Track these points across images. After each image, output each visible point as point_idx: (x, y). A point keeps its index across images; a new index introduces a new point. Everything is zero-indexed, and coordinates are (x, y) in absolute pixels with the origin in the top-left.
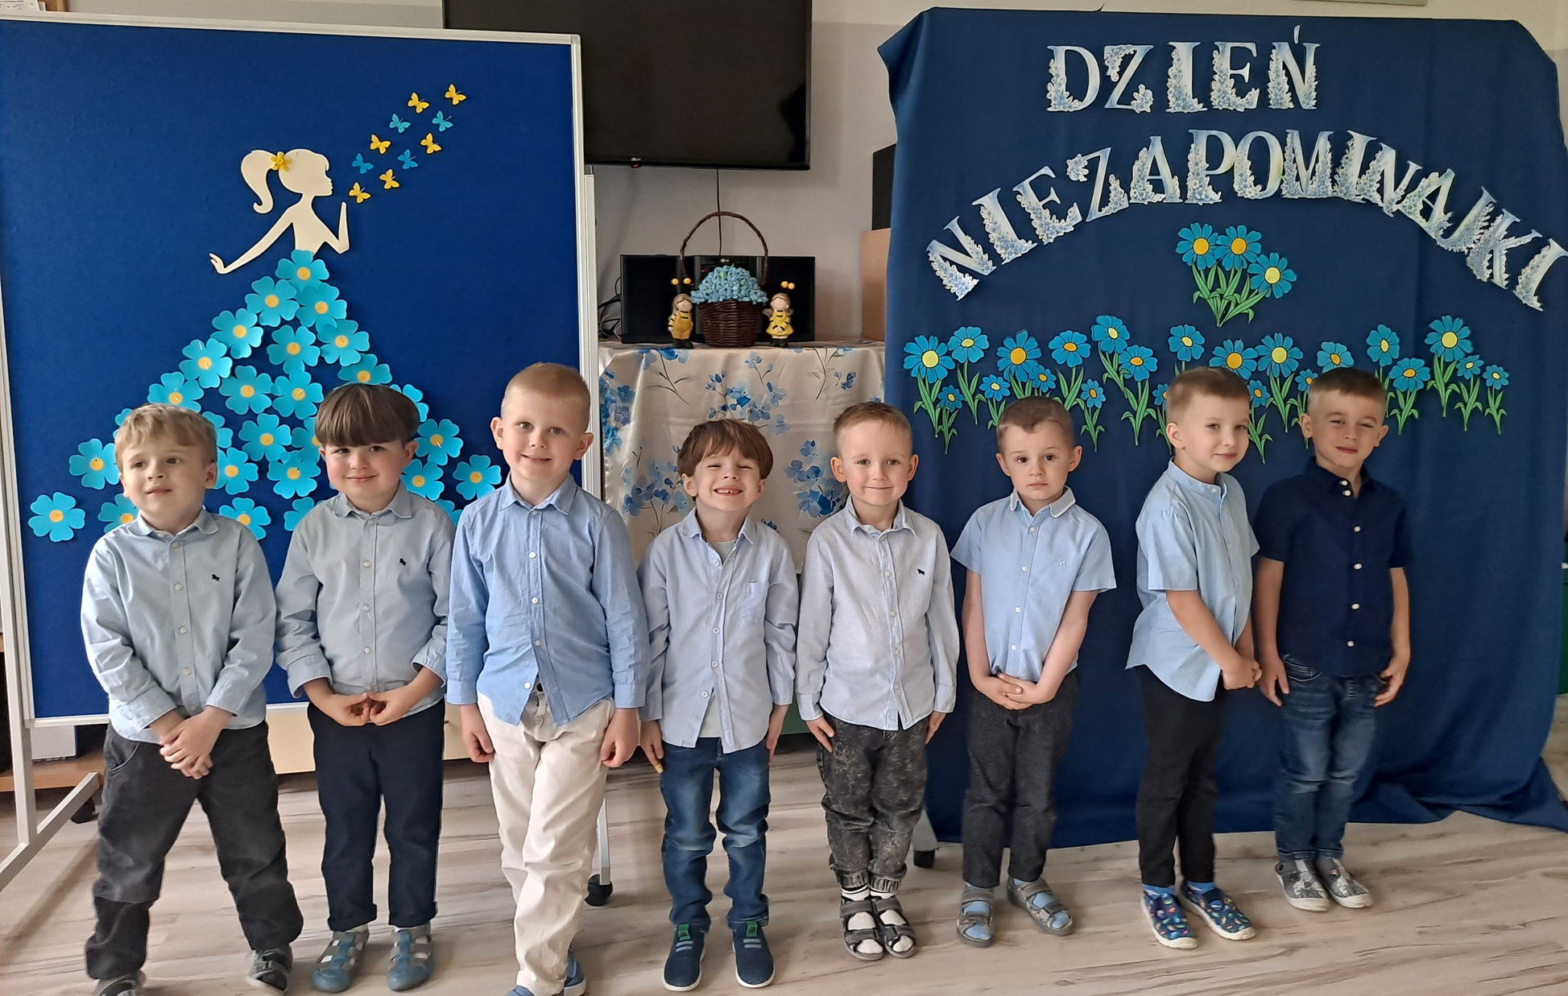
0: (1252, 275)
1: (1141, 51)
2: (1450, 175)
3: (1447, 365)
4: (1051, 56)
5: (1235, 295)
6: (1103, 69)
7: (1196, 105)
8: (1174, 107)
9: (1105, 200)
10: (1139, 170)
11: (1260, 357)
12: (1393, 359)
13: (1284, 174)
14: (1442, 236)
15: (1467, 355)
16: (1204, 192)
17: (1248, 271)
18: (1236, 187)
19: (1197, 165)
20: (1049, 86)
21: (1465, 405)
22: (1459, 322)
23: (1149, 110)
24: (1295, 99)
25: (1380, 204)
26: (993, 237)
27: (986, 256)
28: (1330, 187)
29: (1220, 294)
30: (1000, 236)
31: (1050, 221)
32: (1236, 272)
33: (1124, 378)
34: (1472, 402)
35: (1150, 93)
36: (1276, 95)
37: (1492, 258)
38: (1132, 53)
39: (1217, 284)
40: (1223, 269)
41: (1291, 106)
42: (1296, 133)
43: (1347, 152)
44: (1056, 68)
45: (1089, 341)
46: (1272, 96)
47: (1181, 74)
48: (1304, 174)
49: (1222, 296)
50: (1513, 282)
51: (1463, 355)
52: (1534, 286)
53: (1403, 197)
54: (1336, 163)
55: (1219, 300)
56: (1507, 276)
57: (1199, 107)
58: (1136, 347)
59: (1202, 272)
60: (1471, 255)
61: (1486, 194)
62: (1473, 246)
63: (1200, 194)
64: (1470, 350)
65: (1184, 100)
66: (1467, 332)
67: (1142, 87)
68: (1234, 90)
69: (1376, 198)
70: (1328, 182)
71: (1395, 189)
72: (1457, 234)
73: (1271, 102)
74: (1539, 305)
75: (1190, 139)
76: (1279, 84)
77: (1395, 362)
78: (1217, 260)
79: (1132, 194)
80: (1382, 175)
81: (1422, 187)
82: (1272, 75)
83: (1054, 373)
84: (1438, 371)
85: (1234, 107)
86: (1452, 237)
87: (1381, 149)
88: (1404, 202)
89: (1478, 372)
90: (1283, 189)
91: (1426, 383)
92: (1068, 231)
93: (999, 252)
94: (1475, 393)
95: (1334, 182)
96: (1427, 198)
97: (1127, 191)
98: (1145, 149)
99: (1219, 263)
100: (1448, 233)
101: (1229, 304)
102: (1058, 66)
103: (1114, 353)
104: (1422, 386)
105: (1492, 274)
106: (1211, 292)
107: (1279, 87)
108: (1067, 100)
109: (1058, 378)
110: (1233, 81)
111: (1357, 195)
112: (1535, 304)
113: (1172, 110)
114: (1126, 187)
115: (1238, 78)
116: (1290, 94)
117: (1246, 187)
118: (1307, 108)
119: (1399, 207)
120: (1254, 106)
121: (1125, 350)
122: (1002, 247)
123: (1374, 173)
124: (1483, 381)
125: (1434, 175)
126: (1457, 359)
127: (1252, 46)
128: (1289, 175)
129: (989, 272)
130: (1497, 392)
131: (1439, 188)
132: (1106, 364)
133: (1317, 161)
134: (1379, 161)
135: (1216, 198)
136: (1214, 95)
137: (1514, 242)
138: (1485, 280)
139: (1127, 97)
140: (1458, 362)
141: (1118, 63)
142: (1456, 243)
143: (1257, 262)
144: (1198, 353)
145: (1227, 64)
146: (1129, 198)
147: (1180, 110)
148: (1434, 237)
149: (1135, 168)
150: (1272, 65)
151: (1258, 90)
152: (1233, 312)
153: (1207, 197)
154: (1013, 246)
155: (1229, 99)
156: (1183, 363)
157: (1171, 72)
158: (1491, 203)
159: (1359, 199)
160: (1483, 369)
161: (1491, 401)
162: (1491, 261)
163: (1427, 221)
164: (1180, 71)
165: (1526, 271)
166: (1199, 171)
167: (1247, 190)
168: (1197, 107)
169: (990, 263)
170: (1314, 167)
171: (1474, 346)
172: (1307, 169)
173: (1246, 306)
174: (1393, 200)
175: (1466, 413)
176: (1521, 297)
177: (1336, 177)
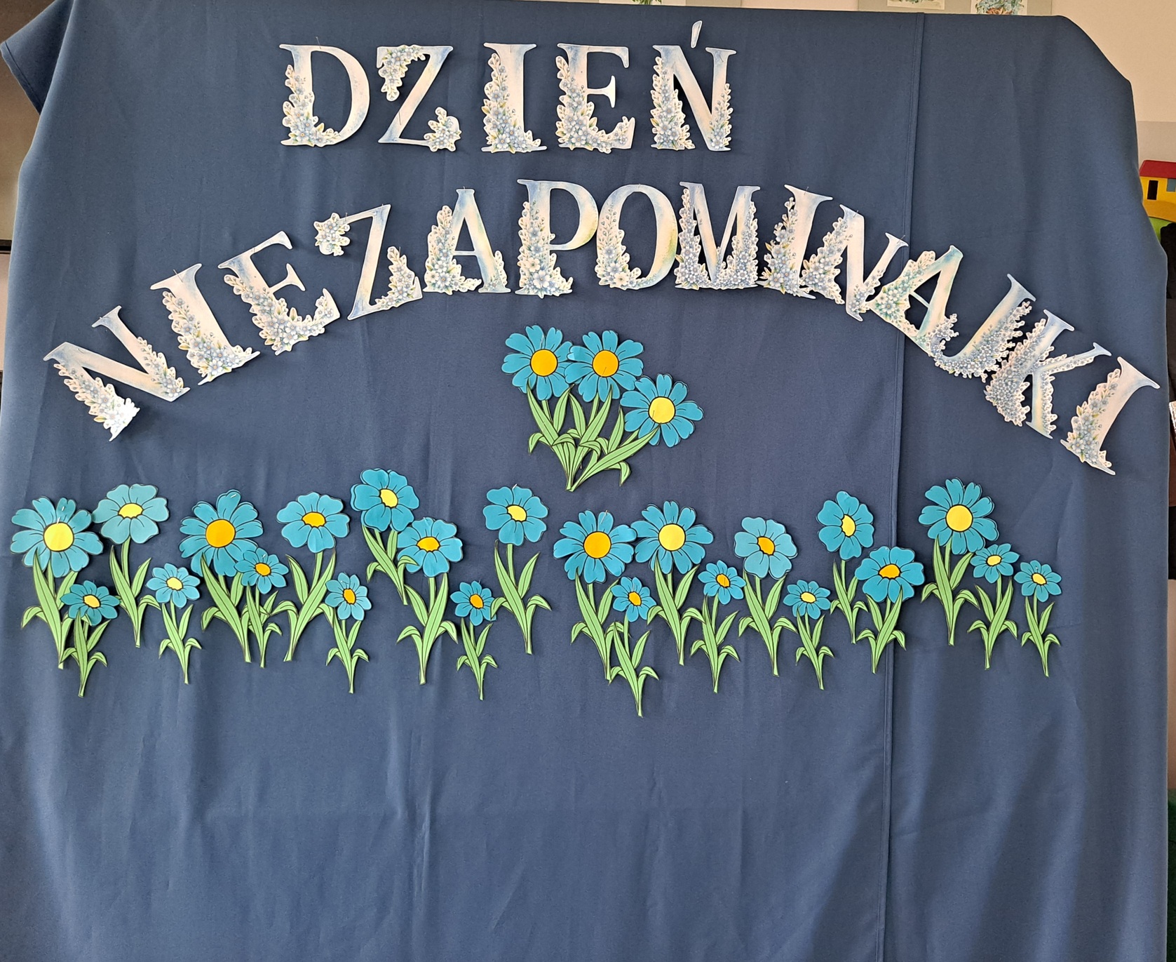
0: (626, 410)
1: (438, 55)
2: (955, 257)
3: (955, 559)
4: (289, 59)
5: (600, 440)
6: (376, 82)
7: (530, 141)
8: (495, 144)
9: (381, 286)
10: (439, 241)
11: (638, 540)
12: (863, 548)
13: (679, 251)
14: (945, 352)
15: (988, 544)
16: (548, 278)
17: (623, 403)
18: (599, 270)
19: (534, 234)
20: (286, 107)
21: (988, 625)
22: (974, 490)
23: (452, 148)
24: (695, 133)
25: (839, 301)
26: (186, 341)
27: (172, 371)
28: (755, 273)
29: (575, 439)
30: (199, 340)
31: (286, 318)
32: (601, 404)
33: (405, 570)
34: (999, 621)
35: (454, 122)
36: (665, 128)
37: (1030, 388)
38: (423, 58)
39: (569, 422)
40: (579, 398)
41: (690, 145)
42: (699, 189)
43: (784, 217)
44: (297, 80)
45: (346, 509)
46: (657, 130)
47: (506, 94)
48: (713, 253)
49: (577, 442)
50: (1062, 428)
51: (981, 543)
52: (1101, 435)
53: (878, 290)
54: (765, 236)
55: (572, 448)
56: (1055, 417)
57: (536, 145)
58: (427, 521)
59: (544, 404)
60: (993, 382)
61: (1016, 285)
62: (995, 368)
63: (541, 280)
64: (992, 535)
65: (511, 134)
66: (986, 506)
67: (440, 112)
68: (595, 119)
69: (833, 291)
70: (753, 266)
71: (865, 278)
72: (969, 349)
73: (656, 139)
74: (1110, 464)
75: (523, 195)
76: (669, 111)
77: (865, 552)
78: (570, 384)
79: (427, 277)
80: (844, 255)
81: (908, 275)
82: (657, 97)
83: (283, 561)
84: (940, 568)
85: (595, 146)
86: (960, 354)
87: (842, 215)
88: (878, 297)
89: (1009, 571)
90: (678, 275)
91: (918, 590)
92: (315, 334)
93: (195, 366)
94: (1004, 605)
95: (762, 266)
96: (916, 291)
97: (420, 275)
98: (446, 209)
99: (574, 389)
100: (952, 348)
101: (589, 454)
102: (301, 76)
103: (389, 529)
104: (911, 593)
105: (1029, 416)
106: (559, 435)
107: (669, 116)
108: (314, 129)
109: (290, 572)
110: (592, 106)
111: (801, 287)
112: (1102, 463)
113: (492, 149)
114: (417, 266)
115: (599, 102)
116: (687, 127)
117: (615, 270)
118: (717, 148)
119: (871, 305)
120: (628, 145)
121: (410, 525)
122: (201, 357)
123: (831, 252)
124: (1017, 587)
125: (927, 256)
126: (972, 551)
127: (622, 53)
128: (687, 253)
129: (177, 396)
130: (1041, 607)
131: (938, 275)
132: (375, 547)
133: (734, 233)
134: (838, 234)
135: (565, 287)
136: (561, 127)
137: (1065, 363)
138: (1019, 423)
139: (418, 126)
140: (974, 554)
141: (401, 73)
142: (968, 362)
143: (636, 389)
144: (536, 532)
145: (582, 79)
146: (423, 285)
147: (505, 148)
148: (931, 354)
149: (432, 238)
150: (657, 81)
151: (633, 120)
152: (594, 468)
153: (551, 285)
154: (220, 356)
155: (586, 134)
156: (510, 548)
157: (489, 89)
158: (1026, 300)
159: (804, 293)
160: (1016, 567)
161: (1031, 618)
162: (1028, 394)
163: (918, 327)
164: (504, 89)
165: (1085, 410)
166: (539, 245)
167: (617, 275)
168: (530, 144)
169: (180, 382)
170: (730, 241)
171: (999, 528)
172: (718, 244)
173: (617, 456)
174: (861, 295)
175: (989, 639)
176: (1077, 452)
177: (767, 258)
